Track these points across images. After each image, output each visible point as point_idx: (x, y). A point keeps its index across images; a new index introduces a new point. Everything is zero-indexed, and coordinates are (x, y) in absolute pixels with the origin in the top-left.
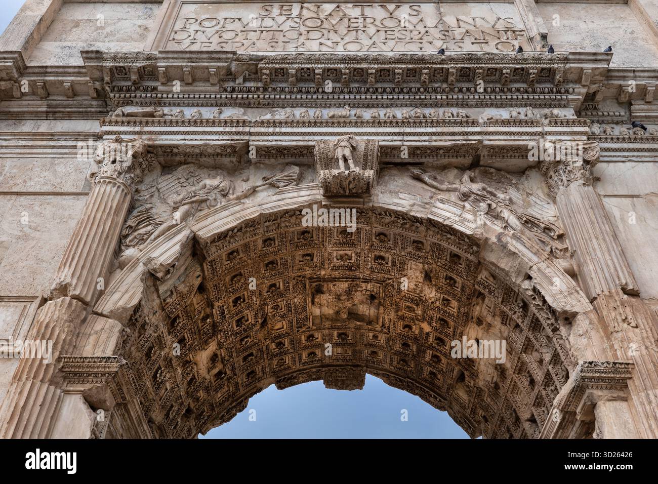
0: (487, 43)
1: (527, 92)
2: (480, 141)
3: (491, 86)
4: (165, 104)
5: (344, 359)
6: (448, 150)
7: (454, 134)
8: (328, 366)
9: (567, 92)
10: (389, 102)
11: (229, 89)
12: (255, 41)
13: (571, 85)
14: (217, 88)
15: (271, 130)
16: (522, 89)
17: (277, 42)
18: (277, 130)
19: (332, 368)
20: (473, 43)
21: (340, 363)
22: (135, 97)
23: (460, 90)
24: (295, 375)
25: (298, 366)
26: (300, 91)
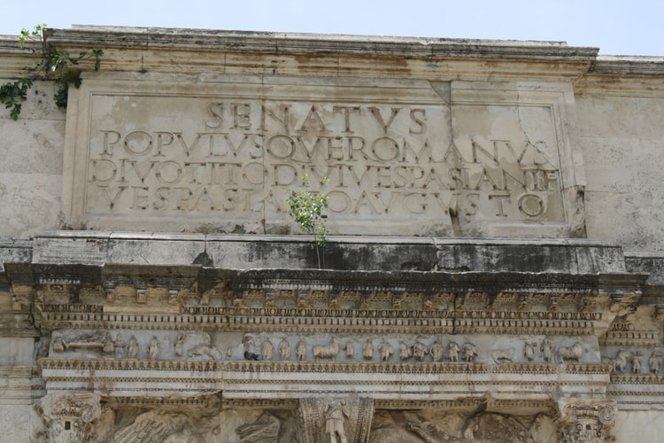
0: (508, 196)
2: (488, 394)
3: (506, 310)
4: (112, 327)
9: (593, 318)
11: (192, 311)
12: (207, 187)
14: (177, 309)
15: (247, 376)
16: (541, 315)
17: (235, 190)
18: (255, 376)
20: (490, 197)
22: (75, 318)
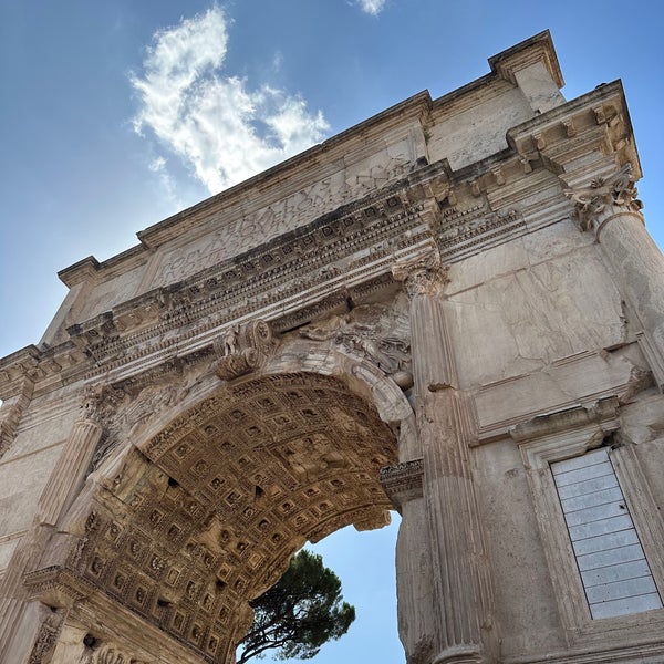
1: (383, 225)
2: (344, 287)
5: (354, 502)
6: (321, 304)
7: (322, 289)
8: (343, 512)
9: (417, 210)
10: (279, 280)
11: (165, 317)
13: (420, 203)
16: (378, 225)
19: (349, 513)
21: (352, 507)
23: (330, 247)
24: (320, 527)
25: (317, 520)
26: (213, 299)
